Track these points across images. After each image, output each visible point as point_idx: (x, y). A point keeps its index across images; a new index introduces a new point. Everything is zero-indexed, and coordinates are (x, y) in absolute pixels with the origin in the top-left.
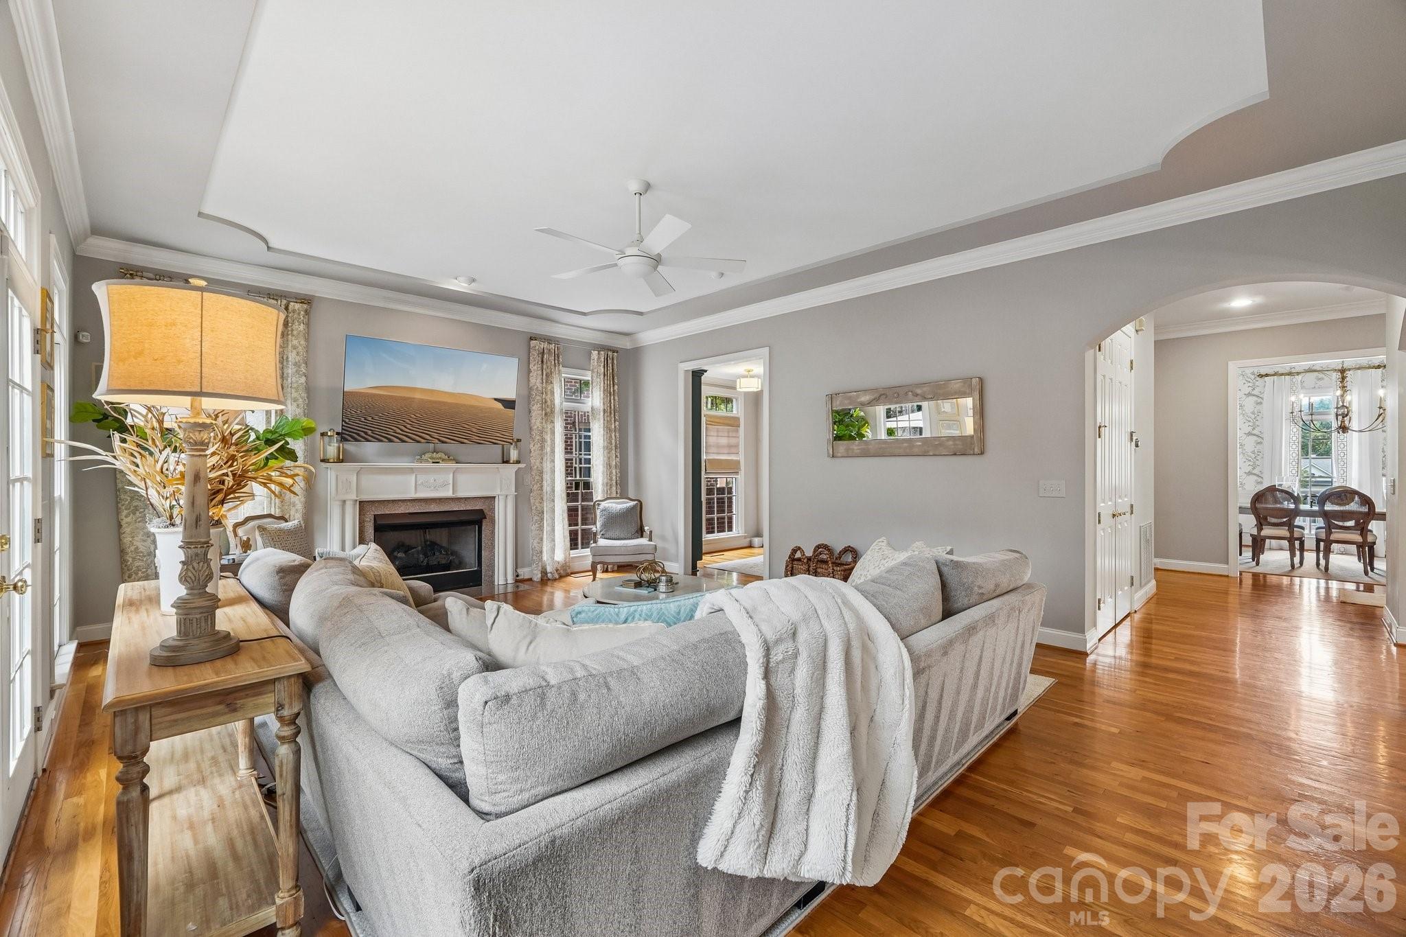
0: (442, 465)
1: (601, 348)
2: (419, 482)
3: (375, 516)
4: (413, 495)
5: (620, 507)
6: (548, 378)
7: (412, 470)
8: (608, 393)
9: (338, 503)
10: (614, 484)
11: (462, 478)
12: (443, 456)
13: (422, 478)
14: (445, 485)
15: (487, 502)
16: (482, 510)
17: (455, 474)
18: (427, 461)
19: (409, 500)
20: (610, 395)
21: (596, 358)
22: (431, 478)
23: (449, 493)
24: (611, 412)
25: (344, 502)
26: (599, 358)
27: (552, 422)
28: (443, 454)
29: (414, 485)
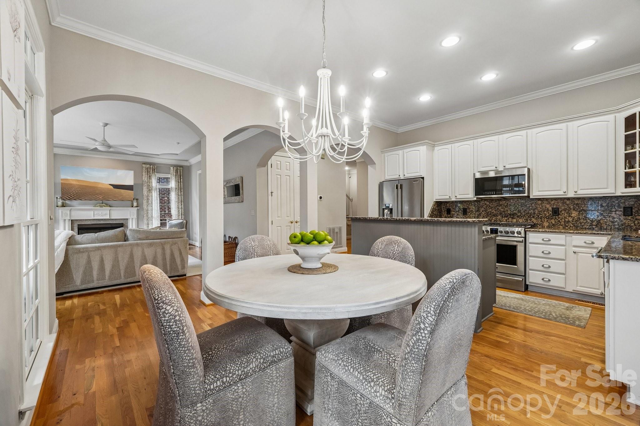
0: (104, 208)
1: (174, 166)
2: (95, 214)
3: (78, 225)
4: (93, 218)
5: (176, 222)
6: (150, 177)
7: (91, 210)
8: (178, 182)
9: (62, 220)
10: (181, 214)
11: (112, 212)
12: (104, 205)
13: (96, 212)
14: (106, 214)
15: (125, 220)
16: (123, 223)
17: (111, 211)
18: (98, 206)
19: (92, 220)
20: (179, 183)
21: (172, 170)
22: (100, 212)
23: (108, 217)
24: (179, 189)
25: (65, 220)
26: (174, 170)
27: (152, 193)
28: (104, 204)
29: (93, 215)
